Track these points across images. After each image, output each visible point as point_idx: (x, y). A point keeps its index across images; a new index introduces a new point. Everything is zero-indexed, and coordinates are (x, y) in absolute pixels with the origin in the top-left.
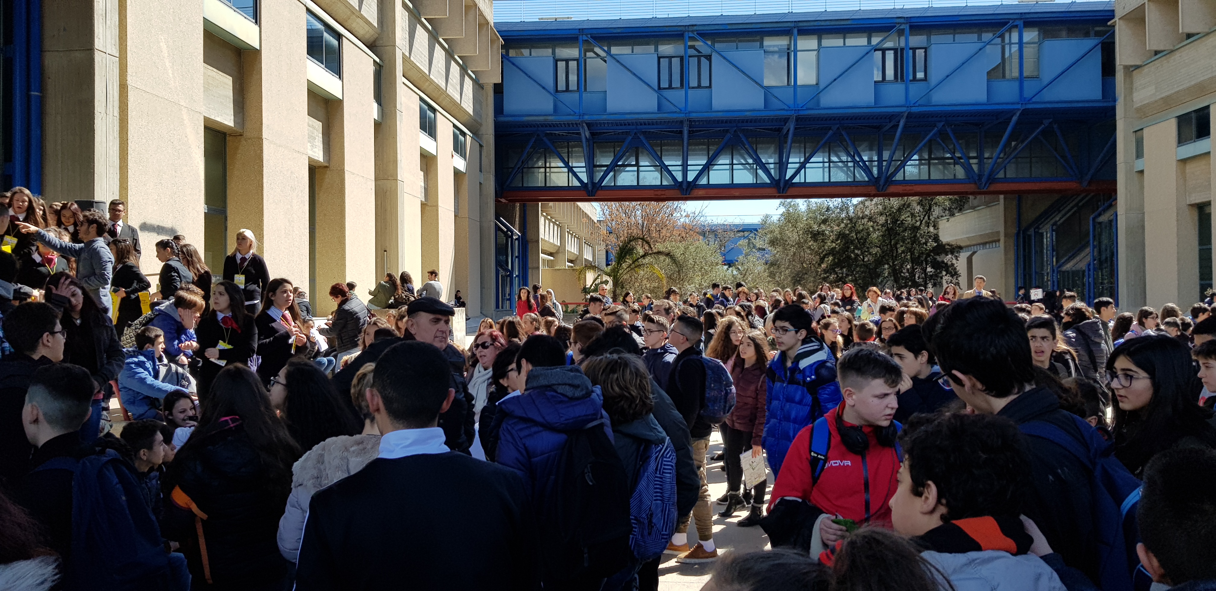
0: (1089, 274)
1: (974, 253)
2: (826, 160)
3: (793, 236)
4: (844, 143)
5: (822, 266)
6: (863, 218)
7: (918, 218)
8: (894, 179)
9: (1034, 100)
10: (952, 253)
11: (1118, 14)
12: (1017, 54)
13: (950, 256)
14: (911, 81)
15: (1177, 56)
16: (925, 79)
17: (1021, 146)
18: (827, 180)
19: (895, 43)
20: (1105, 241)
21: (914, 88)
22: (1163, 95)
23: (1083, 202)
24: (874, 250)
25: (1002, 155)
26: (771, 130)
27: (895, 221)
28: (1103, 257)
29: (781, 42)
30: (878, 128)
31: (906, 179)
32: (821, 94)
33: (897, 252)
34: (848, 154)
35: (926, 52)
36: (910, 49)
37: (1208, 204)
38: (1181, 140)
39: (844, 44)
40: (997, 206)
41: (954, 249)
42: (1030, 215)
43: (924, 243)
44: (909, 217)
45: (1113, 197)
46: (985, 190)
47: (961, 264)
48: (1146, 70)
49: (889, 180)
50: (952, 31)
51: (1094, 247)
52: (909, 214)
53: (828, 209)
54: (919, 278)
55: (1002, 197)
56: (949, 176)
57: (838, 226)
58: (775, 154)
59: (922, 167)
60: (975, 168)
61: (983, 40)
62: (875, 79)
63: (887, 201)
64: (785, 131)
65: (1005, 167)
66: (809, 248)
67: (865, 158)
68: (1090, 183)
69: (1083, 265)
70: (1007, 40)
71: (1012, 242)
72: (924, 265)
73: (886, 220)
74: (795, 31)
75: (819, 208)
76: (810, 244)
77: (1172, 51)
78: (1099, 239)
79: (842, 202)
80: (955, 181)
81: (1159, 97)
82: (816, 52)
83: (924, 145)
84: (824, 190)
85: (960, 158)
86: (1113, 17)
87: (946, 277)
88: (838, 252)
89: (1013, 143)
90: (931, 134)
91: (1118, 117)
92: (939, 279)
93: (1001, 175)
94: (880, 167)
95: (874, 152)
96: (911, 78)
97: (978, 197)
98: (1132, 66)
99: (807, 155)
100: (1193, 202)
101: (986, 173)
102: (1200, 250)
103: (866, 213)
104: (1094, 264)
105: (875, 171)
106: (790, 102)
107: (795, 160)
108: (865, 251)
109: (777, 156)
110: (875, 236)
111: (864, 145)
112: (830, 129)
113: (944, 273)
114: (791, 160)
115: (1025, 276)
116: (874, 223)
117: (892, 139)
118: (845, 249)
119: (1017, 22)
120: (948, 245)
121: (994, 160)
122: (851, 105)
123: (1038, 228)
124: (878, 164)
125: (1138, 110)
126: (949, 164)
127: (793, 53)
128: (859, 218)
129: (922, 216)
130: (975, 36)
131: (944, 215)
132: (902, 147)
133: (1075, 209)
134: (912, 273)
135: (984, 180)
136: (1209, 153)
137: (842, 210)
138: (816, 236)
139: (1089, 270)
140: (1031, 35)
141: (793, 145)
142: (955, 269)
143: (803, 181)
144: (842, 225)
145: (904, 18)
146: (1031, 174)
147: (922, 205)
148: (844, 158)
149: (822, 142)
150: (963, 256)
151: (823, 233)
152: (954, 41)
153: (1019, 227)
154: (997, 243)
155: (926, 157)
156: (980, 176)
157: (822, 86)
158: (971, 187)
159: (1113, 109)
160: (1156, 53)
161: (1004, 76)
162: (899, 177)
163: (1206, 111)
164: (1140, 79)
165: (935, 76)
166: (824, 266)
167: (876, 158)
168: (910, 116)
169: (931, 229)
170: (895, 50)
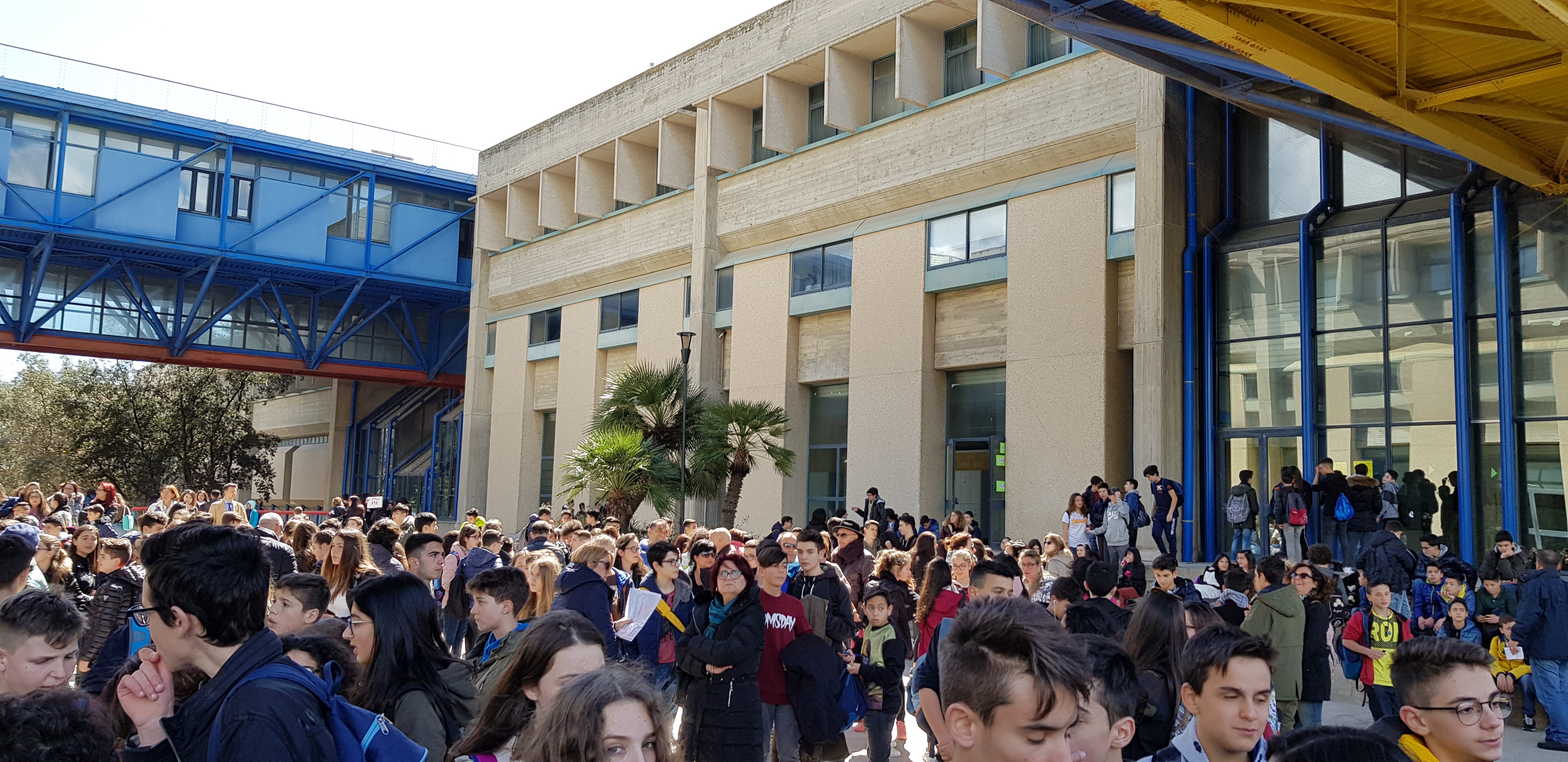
0: (428, 482)
1: (296, 448)
2: (98, 303)
3: (35, 406)
4: (128, 284)
5: (79, 452)
6: (147, 389)
7: (225, 397)
8: (195, 342)
9: (381, 269)
10: (267, 447)
11: (480, 191)
12: (366, 211)
13: (264, 450)
14: (229, 218)
15: (534, 249)
16: (249, 219)
17: (363, 322)
18: (96, 331)
19: (210, 166)
20: (449, 444)
21: (232, 228)
22: (518, 289)
23: (429, 397)
24: (159, 436)
25: (339, 330)
26: (13, 247)
27: (193, 398)
28: (445, 464)
29: (43, 127)
30: (179, 271)
31: (213, 343)
32: (98, 210)
33: (192, 440)
34: (132, 300)
35: (252, 186)
36: (232, 177)
37: (554, 411)
38: (533, 341)
39: (139, 150)
40: (329, 392)
41: (269, 441)
42: (368, 407)
43: (230, 431)
44: (212, 394)
45: (461, 395)
46: (315, 370)
47: (276, 461)
48: (503, 258)
49: (189, 342)
50: (288, 167)
51: (436, 450)
52: (213, 391)
53: (95, 372)
54: (219, 476)
55: (336, 380)
56: (270, 347)
57: (109, 396)
58: (17, 283)
59: (235, 331)
60: (305, 341)
61: (326, 186)
62: (180, 206)
63: (183, 372)
64: (36, 253)
65: (342, 345)
66: (60, 425)
67: (157, 309)
68: (437, 375)
69: (421, 471)
70: (355, 193)
71: (343, 437)
72: (228, 460)
73: (181, 397)
74: (66, 116)
75: (82, 369)
76: (63, 419)
77: (530, 243)
78: (443, 441)
79: (118, 365)
80: (277, 354)
81: (514, 290)
82: (95, 152)
83: (241, 303)
84: (90, 346)
85: (286, 326)
86: (475, 193)
87: (256, 478)
88: (105, 435)
89: (354, 318)
90: (252, 290)
91: (471, 306)
92: (247, 479)
93: (336, 354)
94: (177, 324)
95: (171, 303)
96: (230, 214)
97: (306, 377)
98: (490, 252)
99: (68, 292)
100: (540, 408)
101: (318, 349)
102: (543, 460)
103: (152, 383)
104: (434, 470)
105: (170, 327)
106: (48, 214)
107: (47, 296)
108: (146, 436)
109: (19, 287)
110: (163, 415)
111: (159, 290)
112: (108, 261)
113: (255, 472)
114: (40, 296)
115: (355, 480)
116: (162, 397)
117: (198, 289)
118: (117, 429)
119: (367, 175)
120: (263, 436)
121: (329, 332)
122: (141, 234)
123: (375, 422)
124: (175, 319)
125: (493, 301)
126: (272, 332)
127: (58, 146)
128: (140, 389)
129: (231, 396)
130: (316, 180)
131: (260, 396)
132: (210, 301)
133: (420, 403)
134: (211, 469)
135: (314, 358)
136: (558, 357)
137: (116, 375)
138: (71, 408)
139: (429, 476)
140: (383, 193)
141: (47, 274)
142: (269, 467)
143: (58, 328)
144: (115, 397)
145: (227, 135)
146: (372, 358)
147: (232, 380)
148: (126, 305)
149: (93, 278)
150: (281, 451)
151: (83, 406)
152: (290, 179)
153: (354, 420)
154: (326, 438)
155: (243, 319)
156: (310, 352)
157: (100, 200)
158: (298, 365)
159: (468, 295)
160: (515, 242)
161: (348, 236)
162: (203, 340)
163: (557, 313)
164: (498, 266)
165: (262, 218)
166: (80, 452)
167: (172, 311)
168: (223, 263)
169: (242, 413)
170: (212, 175)
